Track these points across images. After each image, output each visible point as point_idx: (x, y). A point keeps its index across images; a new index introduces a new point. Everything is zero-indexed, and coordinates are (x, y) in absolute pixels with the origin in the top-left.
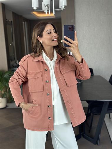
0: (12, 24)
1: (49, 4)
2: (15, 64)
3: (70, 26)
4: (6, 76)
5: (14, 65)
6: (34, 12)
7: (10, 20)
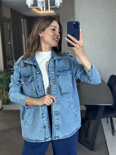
0: (10, 21)
3: (74, 23)
5: (11, 65)
6: (33, 9)
7: (7, 17)
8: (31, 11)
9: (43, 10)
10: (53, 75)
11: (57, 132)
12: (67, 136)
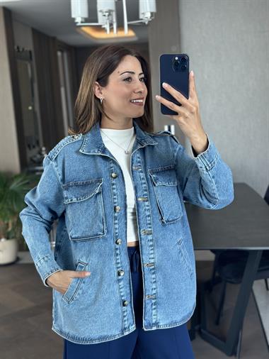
0: (31, 58)
1: (113, 7)
2: (39, 156)
3: (177, 58)
4: (14, 186)
5: (35, 159)
6: (84, 29)
7: (26, 49)
8: (78, 33)
9: (111, 29)
10: (143, 181)
11: (154, 311)
12: (176, 323)
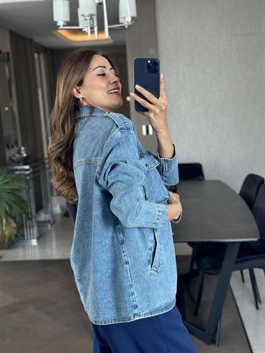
0: (9, 60)
1: (94, 12)
2: (18, 156)
3: (149, 62)
5: (14, 158)
6: (61, 32)
7: (3, 51)
8: (55, 36)
